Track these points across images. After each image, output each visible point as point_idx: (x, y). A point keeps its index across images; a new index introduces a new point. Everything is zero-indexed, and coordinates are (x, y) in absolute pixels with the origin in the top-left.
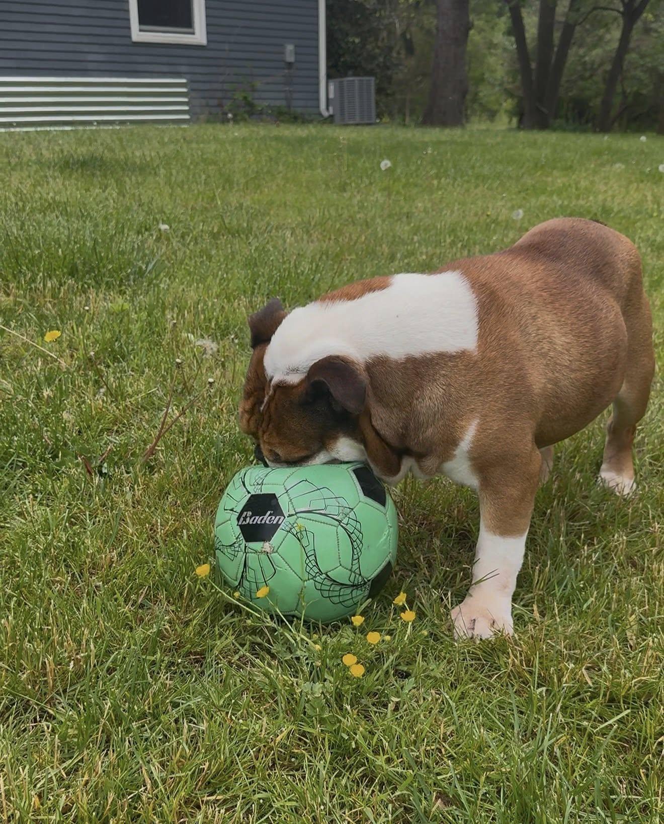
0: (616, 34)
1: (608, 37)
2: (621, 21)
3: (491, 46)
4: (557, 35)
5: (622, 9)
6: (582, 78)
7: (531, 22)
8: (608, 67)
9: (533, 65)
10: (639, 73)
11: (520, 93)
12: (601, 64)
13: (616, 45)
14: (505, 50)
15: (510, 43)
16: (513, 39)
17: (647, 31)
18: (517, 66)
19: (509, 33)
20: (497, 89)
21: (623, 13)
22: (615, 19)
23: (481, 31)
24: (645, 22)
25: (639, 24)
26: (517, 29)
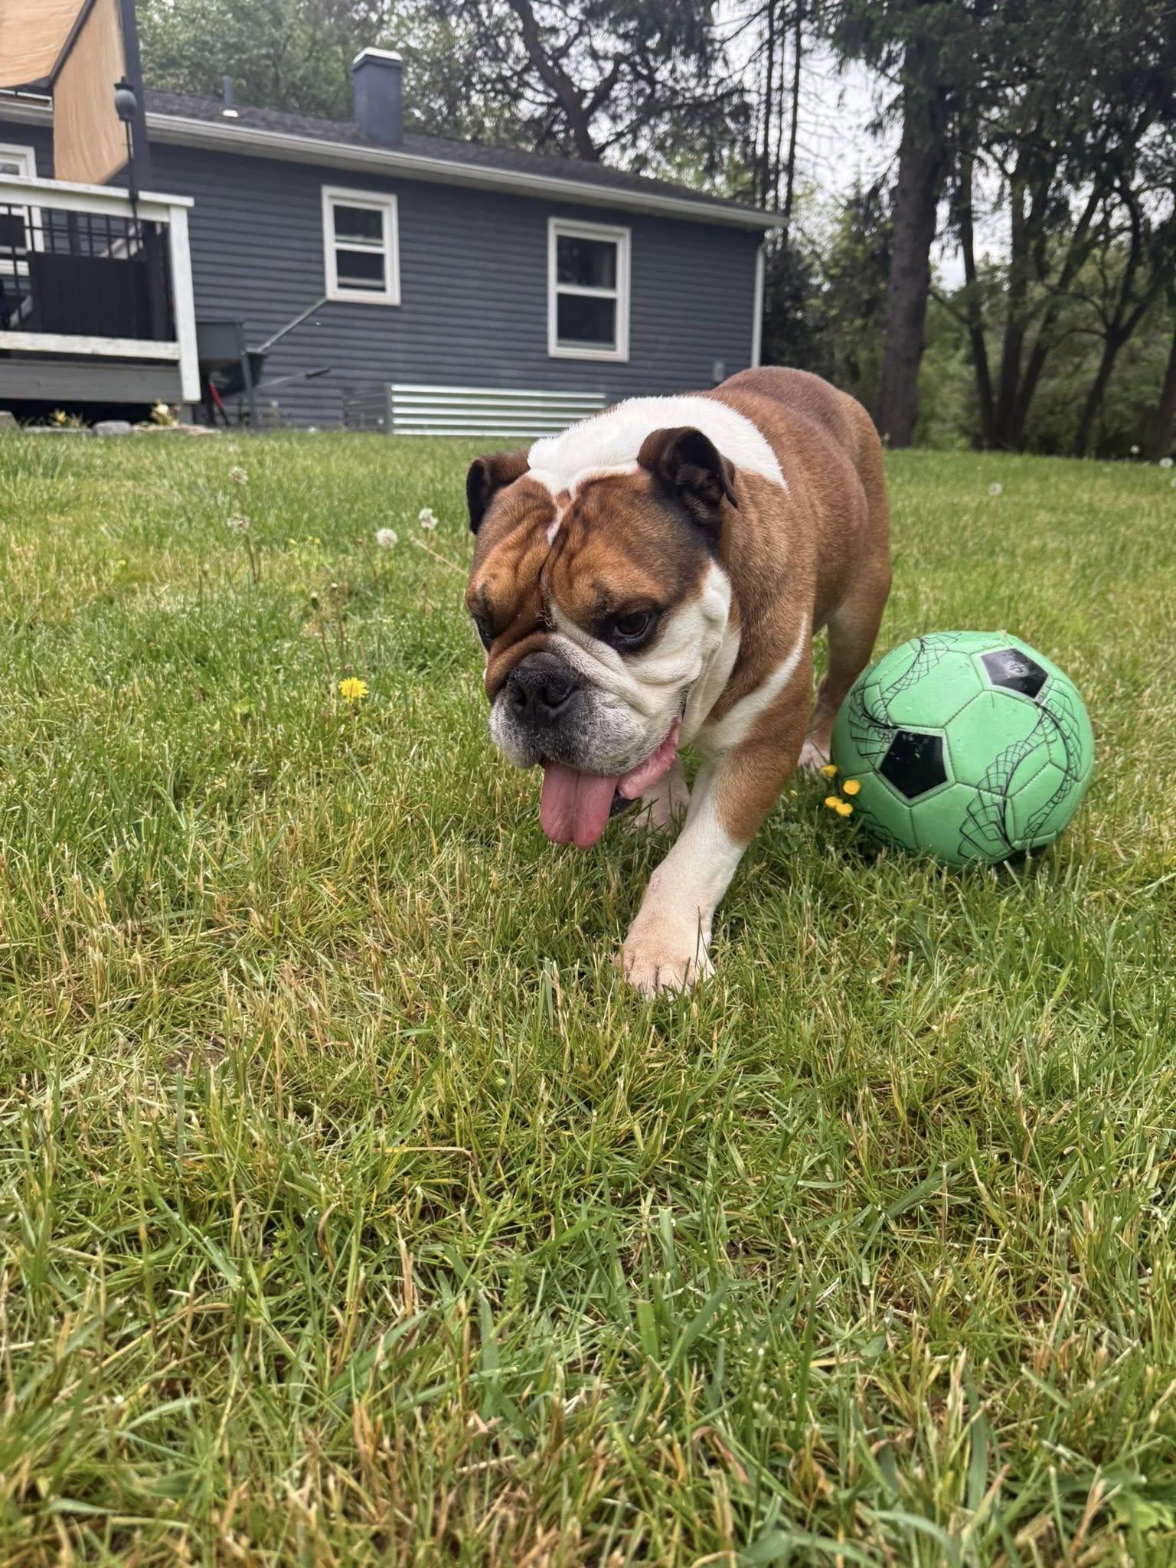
0: (1094, 363)
1: (1085, 366)
2: (1102, 347)
3: (946, 377)
4: (1024, 364)
5: (1103, 330)
6: (1051, 412)
7: (995, 350)
8: (1083, 400)
9: (995, 399)
10: (1120, 407)
11: (978, 430)
12: (1075, 398)
13: (1093, 376)
14: (962, 380)
15: (969, 372)
16: (972, 368)
17: (1133, 359)
18: (977, 398)
19: (967, 361)
20: (950, 425)
21: (1105, 336)
22: (1094, 345)
23: (932, 362)
24: (1131, 349)
25: (1123, 353)
26: (978, 356)
